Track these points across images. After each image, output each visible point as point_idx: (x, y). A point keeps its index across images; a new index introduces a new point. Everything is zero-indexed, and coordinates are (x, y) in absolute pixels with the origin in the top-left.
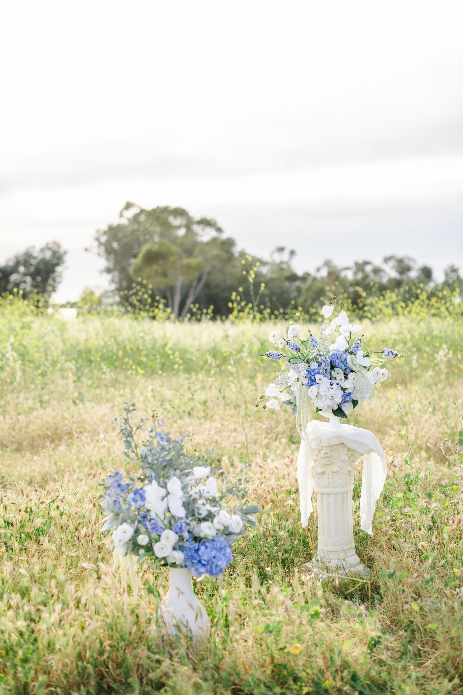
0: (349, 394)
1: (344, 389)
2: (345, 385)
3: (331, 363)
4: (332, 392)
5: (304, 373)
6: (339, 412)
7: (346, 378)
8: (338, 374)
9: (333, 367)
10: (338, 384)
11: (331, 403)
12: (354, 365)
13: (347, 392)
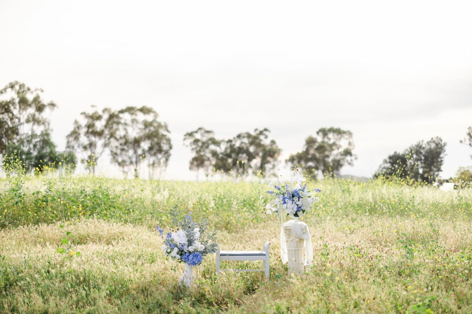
0: (300, 207)
1: (297, 205)
2: (298, 203)
3: (293, 194)
4: (292, 206)
5: (282, 199)
6: (296, 215)
7: (299, 201)
8: (296, 199)
9: (293, 196)
10: (295, 203)
11: (292, 211)
12: (302, 195)
13: (299, 206)
